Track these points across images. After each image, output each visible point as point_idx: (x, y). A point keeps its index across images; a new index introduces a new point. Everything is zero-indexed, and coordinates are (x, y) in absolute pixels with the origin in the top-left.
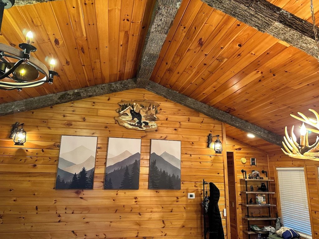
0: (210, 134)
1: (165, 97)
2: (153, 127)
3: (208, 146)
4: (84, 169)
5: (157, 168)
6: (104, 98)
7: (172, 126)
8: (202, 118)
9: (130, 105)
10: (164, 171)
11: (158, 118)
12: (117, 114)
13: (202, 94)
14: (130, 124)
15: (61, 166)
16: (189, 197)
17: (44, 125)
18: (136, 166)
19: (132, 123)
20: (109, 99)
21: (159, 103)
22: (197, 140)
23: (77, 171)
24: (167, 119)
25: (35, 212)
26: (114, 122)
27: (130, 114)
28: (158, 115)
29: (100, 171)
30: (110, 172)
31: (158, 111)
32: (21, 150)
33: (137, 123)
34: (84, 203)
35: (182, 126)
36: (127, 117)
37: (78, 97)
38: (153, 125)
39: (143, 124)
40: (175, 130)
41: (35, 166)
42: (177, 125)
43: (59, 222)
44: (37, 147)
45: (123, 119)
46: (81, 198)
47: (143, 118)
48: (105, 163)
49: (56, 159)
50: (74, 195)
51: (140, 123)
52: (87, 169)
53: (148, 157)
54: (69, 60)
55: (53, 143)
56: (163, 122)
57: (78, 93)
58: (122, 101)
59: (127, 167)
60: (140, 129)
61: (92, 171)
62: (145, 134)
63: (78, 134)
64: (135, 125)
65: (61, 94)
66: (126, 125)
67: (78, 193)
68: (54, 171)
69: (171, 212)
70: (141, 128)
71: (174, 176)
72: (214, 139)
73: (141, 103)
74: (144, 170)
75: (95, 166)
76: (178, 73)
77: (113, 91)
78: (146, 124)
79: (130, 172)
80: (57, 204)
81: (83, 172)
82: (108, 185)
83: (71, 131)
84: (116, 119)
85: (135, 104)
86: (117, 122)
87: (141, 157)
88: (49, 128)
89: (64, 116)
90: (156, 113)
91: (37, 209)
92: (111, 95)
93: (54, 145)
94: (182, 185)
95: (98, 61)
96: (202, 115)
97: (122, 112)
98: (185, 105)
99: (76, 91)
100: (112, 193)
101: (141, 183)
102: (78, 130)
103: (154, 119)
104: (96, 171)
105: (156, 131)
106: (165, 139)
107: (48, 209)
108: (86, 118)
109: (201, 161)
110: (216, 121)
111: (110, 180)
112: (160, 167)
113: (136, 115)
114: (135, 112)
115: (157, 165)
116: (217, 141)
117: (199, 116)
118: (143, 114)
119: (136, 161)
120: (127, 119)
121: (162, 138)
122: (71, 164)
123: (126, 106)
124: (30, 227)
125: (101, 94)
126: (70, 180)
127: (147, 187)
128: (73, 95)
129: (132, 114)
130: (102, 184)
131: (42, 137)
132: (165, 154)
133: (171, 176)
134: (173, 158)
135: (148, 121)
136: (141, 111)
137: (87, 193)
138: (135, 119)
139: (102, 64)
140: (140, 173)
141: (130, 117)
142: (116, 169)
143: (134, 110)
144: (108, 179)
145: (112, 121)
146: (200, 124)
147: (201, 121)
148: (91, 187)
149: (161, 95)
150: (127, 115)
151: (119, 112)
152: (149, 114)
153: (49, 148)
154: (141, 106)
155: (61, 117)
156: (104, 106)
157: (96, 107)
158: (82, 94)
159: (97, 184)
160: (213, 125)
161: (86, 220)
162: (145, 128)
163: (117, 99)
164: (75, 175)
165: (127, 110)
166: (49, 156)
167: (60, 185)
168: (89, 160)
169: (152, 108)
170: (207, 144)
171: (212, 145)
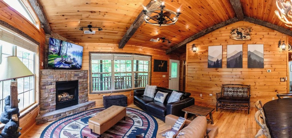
0: (280, 41)
1: (255, 23)
2: (249, 38)
3: (279, 47)
4: (218, 60)
5: (251, 58)
6: (224, 28)
7: (259, 37)
8: (276, 33)
9: (236, 29)
10: (255, 60)
11: (251, 34)
12: (231, 34)
13: (272, 19)
14: (237, 38)
15: (209, 59)
16: (268, 72)
17: (202, 43)
18: (241, 57)
19: (237, 37)
20: (226, 28)
21: (251, 26)
22: (273, 44)
23: (215, 60)
24: (256, 34)
25: (202, 76)
26: (229, 38)
27: (236, 33)
28: (251, 33)
29: (225, 60)
30: (229, 61)
31: (251, 30)
32: (196, 54)
33: (240, 37)
34: (219, 73)
35: (264, 37)
36: (235, 35)
37: (213, 30)
38: (248, 37)
39: (243, 37)
40: (261, 39)
41: (201, 59)
42: (262, 37)
43: (211, 80)
44: (201, 52)
45: (233, 36)
46: (218, 71)
47: (243, 34)
48: (227, 57)
49: (207, 56)
50: (215, 70)
51: (241, 37)
52: (219, 59)
53: (247, 53)
54: (200, 14)
55: (206, 50)
56: (254, 35)
57: (212, 28)
58: (232, 28)
59: (236, 58)
60: (241, 40)
61: (221, 61)
62: (245, 42)
63: (214, 45)
64: (239, 38)
65: (206, 30)
66: (235, 38)
67: (216, 69)
68: (207, 61)
69: (259, 78)
70: (243, 39)
71: (260, 62)
72: (282, 43)
73: (242, 27)
74: (245, 60)
75: (222, 58)
76: (256, 9)
77: (227, 24)
78: (245, 37)
79: (238, 60)
80: (210, 73)
81: (218, 61)
82: (228, 66)
83: (212, 44)
84: (230, 36)
85: (238, 28)
86: (230, 38)
87: (243, 53)
88: (204, 44)
89: (209, 39)
90: (250, 31)
91: (203, 75)
92: (227, 26)
93: (206, 51)
94: (264, 66)
95: (213, 11)
96: (276, 31)
97: (232, 33)
98: (266, 26)
99: (212, 27)
100: (230, 69)
101: (244, 66)
102: (214, 44)
103: (249, 35)
104: (223, 60)
105: (250, 40)
106: (255, 44)
107: (207, 75)
108: (217, 38)
109: (275, 54)
110: (283, 34)
111: (229, 64)
112: (253, 58)
113: (239, 33)
114: (239, 32)
115: (251, 57)
116: (283, 44)
117: (274, 32)
118: (243, 32)
119: (240, 55)
120: (235, 36)
121: (254, 43)
122: (213, 58)
123: (234, 30)
124: (201, 82)
125: (223, 27)
126: (213, 64)
127: (247, 67)
128: (211, 29)
129: (237, 33)
130: (226, 66)
131: (202, 48)
132: (255, 51)
133: (259, 61)
134: (259, 53)
135: (246, 36)
136: (242, 31)
137: (219, 69)
138: (239, 35)
139: (216, 12)
140: (243, 61)
141: (236, 35)
142: (231, 59)
143: (238, 31)
144: (228, 63)
145: (228, 38)
146: (274, 36)
147: (275, 34)
148: (221, 67)
149: (252, 22)
150: (235, 34)
151: (231, 33)
152: (246, 32)
153: (205, 52)
154: (242, 29)
155: (208, 39)
156: (224, 32)
157: (221, 33)
158: (214, 28)
159: (224, 65)
160: (282, 36)
161: (220, 80)
162: (244, 39)
163: (230, 27)
164: (215, 62)
165: (235, 32)
166: (205, 55)
167: (210, 66)
168: (219, 56)
169: (247, 29)
170: (278, 46)
171: (281, 46)
